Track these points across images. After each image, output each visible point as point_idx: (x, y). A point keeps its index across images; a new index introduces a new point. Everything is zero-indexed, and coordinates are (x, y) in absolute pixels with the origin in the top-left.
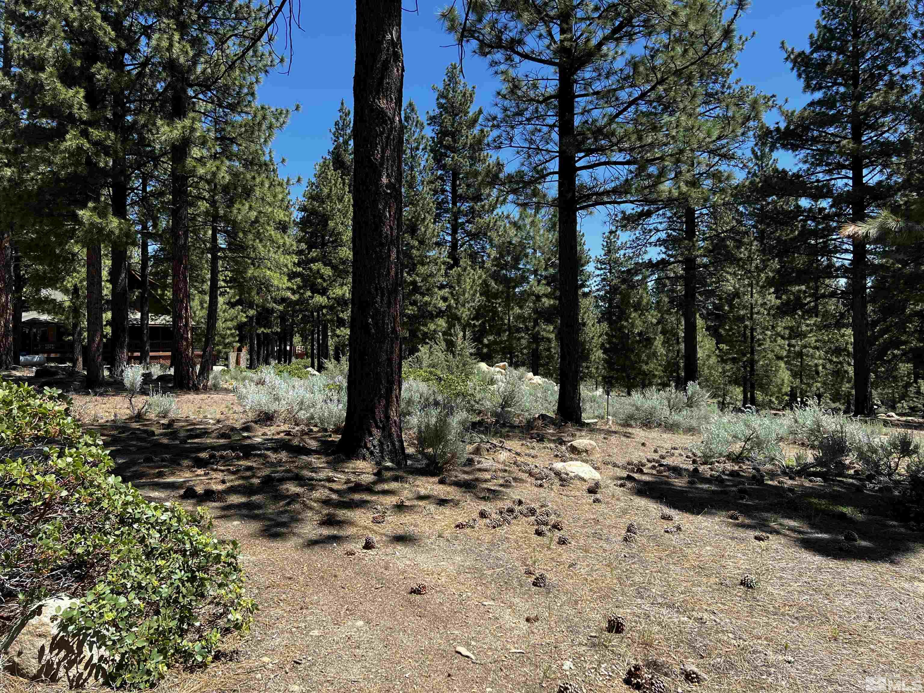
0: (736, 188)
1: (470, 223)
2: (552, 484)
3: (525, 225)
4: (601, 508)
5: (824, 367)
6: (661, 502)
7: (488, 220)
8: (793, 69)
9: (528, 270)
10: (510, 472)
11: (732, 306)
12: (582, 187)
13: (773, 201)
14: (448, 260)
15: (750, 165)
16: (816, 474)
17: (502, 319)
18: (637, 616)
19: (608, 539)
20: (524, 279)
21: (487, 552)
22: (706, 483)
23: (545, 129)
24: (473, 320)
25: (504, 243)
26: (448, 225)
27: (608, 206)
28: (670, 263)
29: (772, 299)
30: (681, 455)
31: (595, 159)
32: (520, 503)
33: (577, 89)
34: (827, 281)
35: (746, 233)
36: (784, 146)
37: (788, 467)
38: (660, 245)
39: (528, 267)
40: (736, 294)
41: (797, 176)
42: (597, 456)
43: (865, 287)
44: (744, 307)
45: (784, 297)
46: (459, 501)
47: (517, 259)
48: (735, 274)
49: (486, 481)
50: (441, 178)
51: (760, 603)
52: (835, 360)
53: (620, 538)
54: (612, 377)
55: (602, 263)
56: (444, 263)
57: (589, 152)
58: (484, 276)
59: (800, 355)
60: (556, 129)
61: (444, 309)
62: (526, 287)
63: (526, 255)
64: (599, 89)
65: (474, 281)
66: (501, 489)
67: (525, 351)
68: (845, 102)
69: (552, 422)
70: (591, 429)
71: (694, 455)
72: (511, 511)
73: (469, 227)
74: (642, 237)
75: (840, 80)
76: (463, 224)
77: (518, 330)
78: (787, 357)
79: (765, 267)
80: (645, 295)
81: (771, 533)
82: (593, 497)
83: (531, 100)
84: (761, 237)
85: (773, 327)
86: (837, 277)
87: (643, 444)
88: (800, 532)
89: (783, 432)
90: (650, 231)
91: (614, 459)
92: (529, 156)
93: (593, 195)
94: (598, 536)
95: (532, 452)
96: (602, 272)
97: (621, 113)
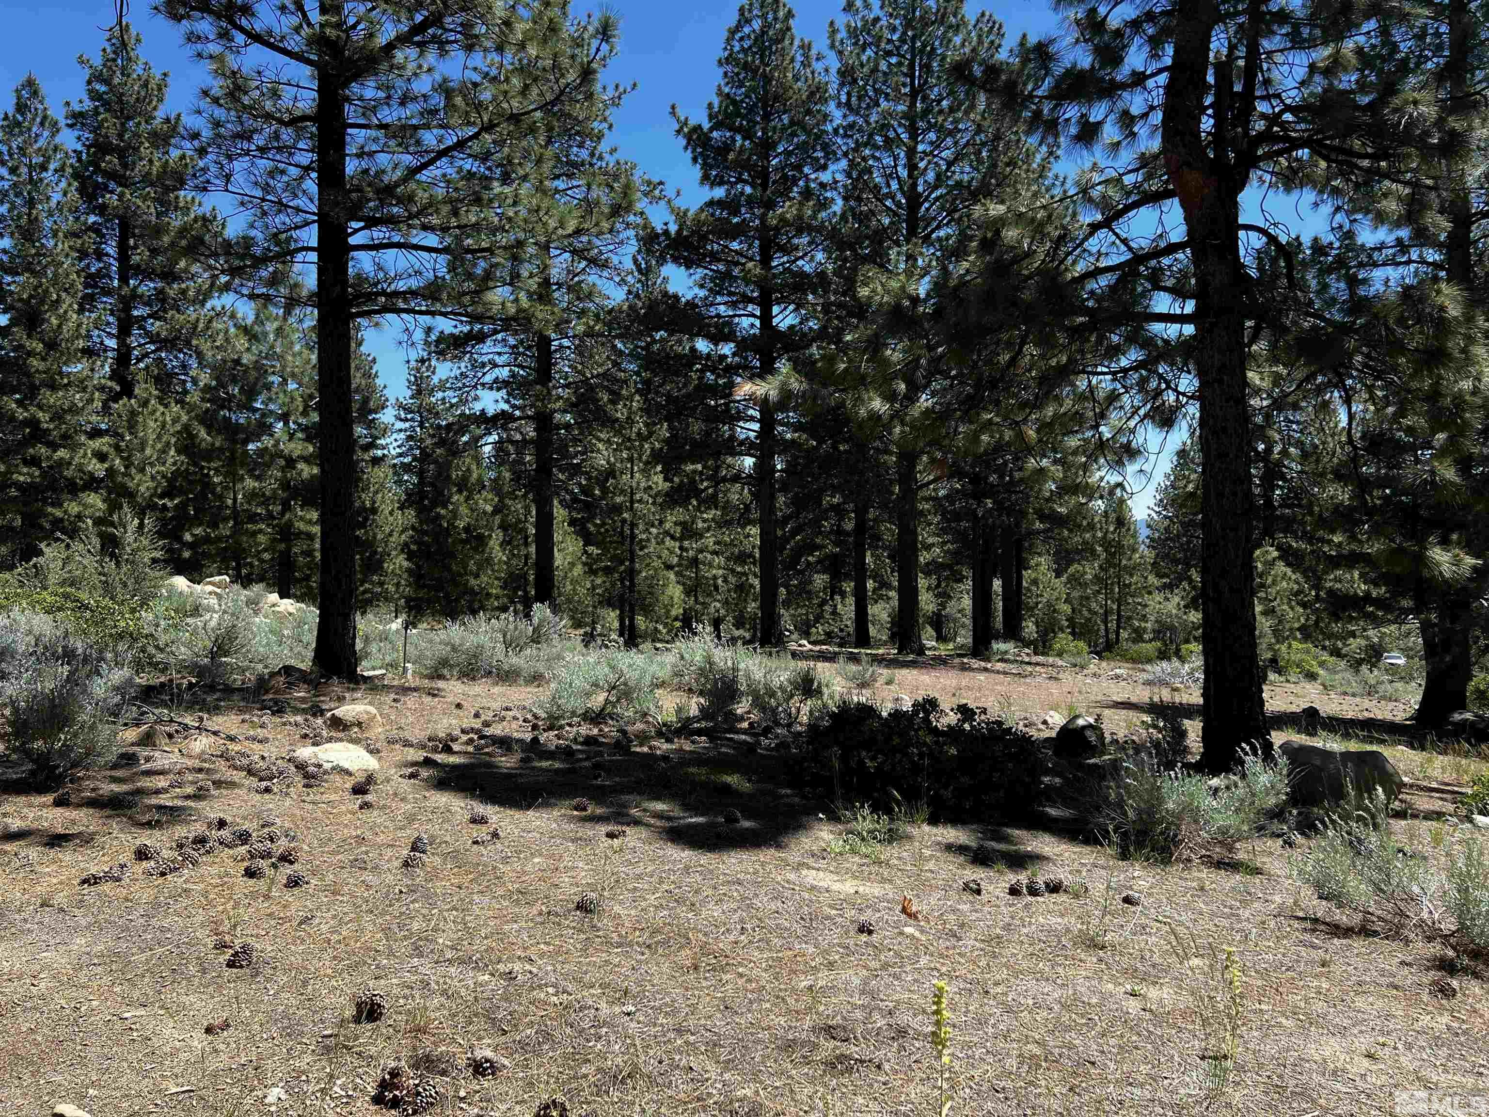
0: (610, 312)
1: (159, 319)
2: (288, 786)
3: (265, 334)
4: (373, 816)
5: (725, 581)
6: (473, 797)
7: (194, 316)
8: (686, 148)
9: (271, 412)
10: (208, 771)
11: (605, 490)
12: (361, 278)
13: (662, 339)
14: (109, 383)
15: (629, 278)
16: (700, 732)
17: (221, 497)
18: (408, 987)
19: (376, 867)
20: (264, 428)
21: (142, 921)
22: (547, 759)
23: (294, 172)
24: (162, 497)
25: (224, 361)
26: (111, 319)
27: (404, 315)
28: (514, 419)
29: (659, 481)
30: (515, 718)
31: (381, 235)
32: (222, 824)
33: (351, 113)
34: (729, 460)
35: (625, 382)
36: (676, 260)
37: (665, 725)
38: (499, 389)
39: (272, 407)
40: (611, 473)
41: (692, 304)
42: (377, 731)
43: (773, 470)
44: (622, 492)
45: (676, 479)
46: (94, 834)
47: (251, 393)
48: (609, 442)
49: (158, 792)
50: (95, 229)
51: (600, 933)
52: (739, 569)
53: (397, 863)
54: (421, 599)
55: (408, 410)
56: (102, 389)
57: (371, 223)
58: (185, 418)
59: (695, 562)
60: (314, 175)
61: (102, 474)
62: (267, 442)
63: (268, 387)
64: (389, 120)
65: (163, 426)
66: (190, 803)
67: (266, 556)
68: (751, 208)
69: (303, 677)
70: (373, 685)
71: (535, 716)
72: (201, 841)
73: (153, 326)
74: (471, 374)
75: (745, 176)
76: (144, 319)
77: (253, 518)
78: (679, 565)
79: (651, 434)
80: (474, 467)
81: (628, 825)
82: (360, 799)
83: (268, 117)
84: (646, 388)
85: (661, 522)
86: (741, 454)
87: (459, 706)
88: (669, 819)
89: (664, 674)
90: (483, 365)
91: (407, 734)
92: (264, 214)
93: (378, 294)
94: (359, 864)
95: (261, 733)
96: (407, 425)
97: (424, 166)
